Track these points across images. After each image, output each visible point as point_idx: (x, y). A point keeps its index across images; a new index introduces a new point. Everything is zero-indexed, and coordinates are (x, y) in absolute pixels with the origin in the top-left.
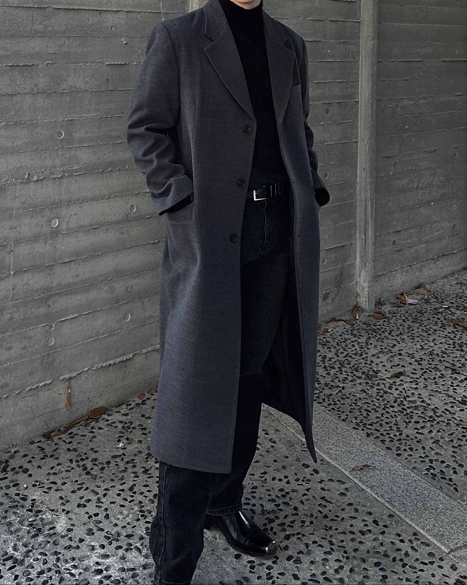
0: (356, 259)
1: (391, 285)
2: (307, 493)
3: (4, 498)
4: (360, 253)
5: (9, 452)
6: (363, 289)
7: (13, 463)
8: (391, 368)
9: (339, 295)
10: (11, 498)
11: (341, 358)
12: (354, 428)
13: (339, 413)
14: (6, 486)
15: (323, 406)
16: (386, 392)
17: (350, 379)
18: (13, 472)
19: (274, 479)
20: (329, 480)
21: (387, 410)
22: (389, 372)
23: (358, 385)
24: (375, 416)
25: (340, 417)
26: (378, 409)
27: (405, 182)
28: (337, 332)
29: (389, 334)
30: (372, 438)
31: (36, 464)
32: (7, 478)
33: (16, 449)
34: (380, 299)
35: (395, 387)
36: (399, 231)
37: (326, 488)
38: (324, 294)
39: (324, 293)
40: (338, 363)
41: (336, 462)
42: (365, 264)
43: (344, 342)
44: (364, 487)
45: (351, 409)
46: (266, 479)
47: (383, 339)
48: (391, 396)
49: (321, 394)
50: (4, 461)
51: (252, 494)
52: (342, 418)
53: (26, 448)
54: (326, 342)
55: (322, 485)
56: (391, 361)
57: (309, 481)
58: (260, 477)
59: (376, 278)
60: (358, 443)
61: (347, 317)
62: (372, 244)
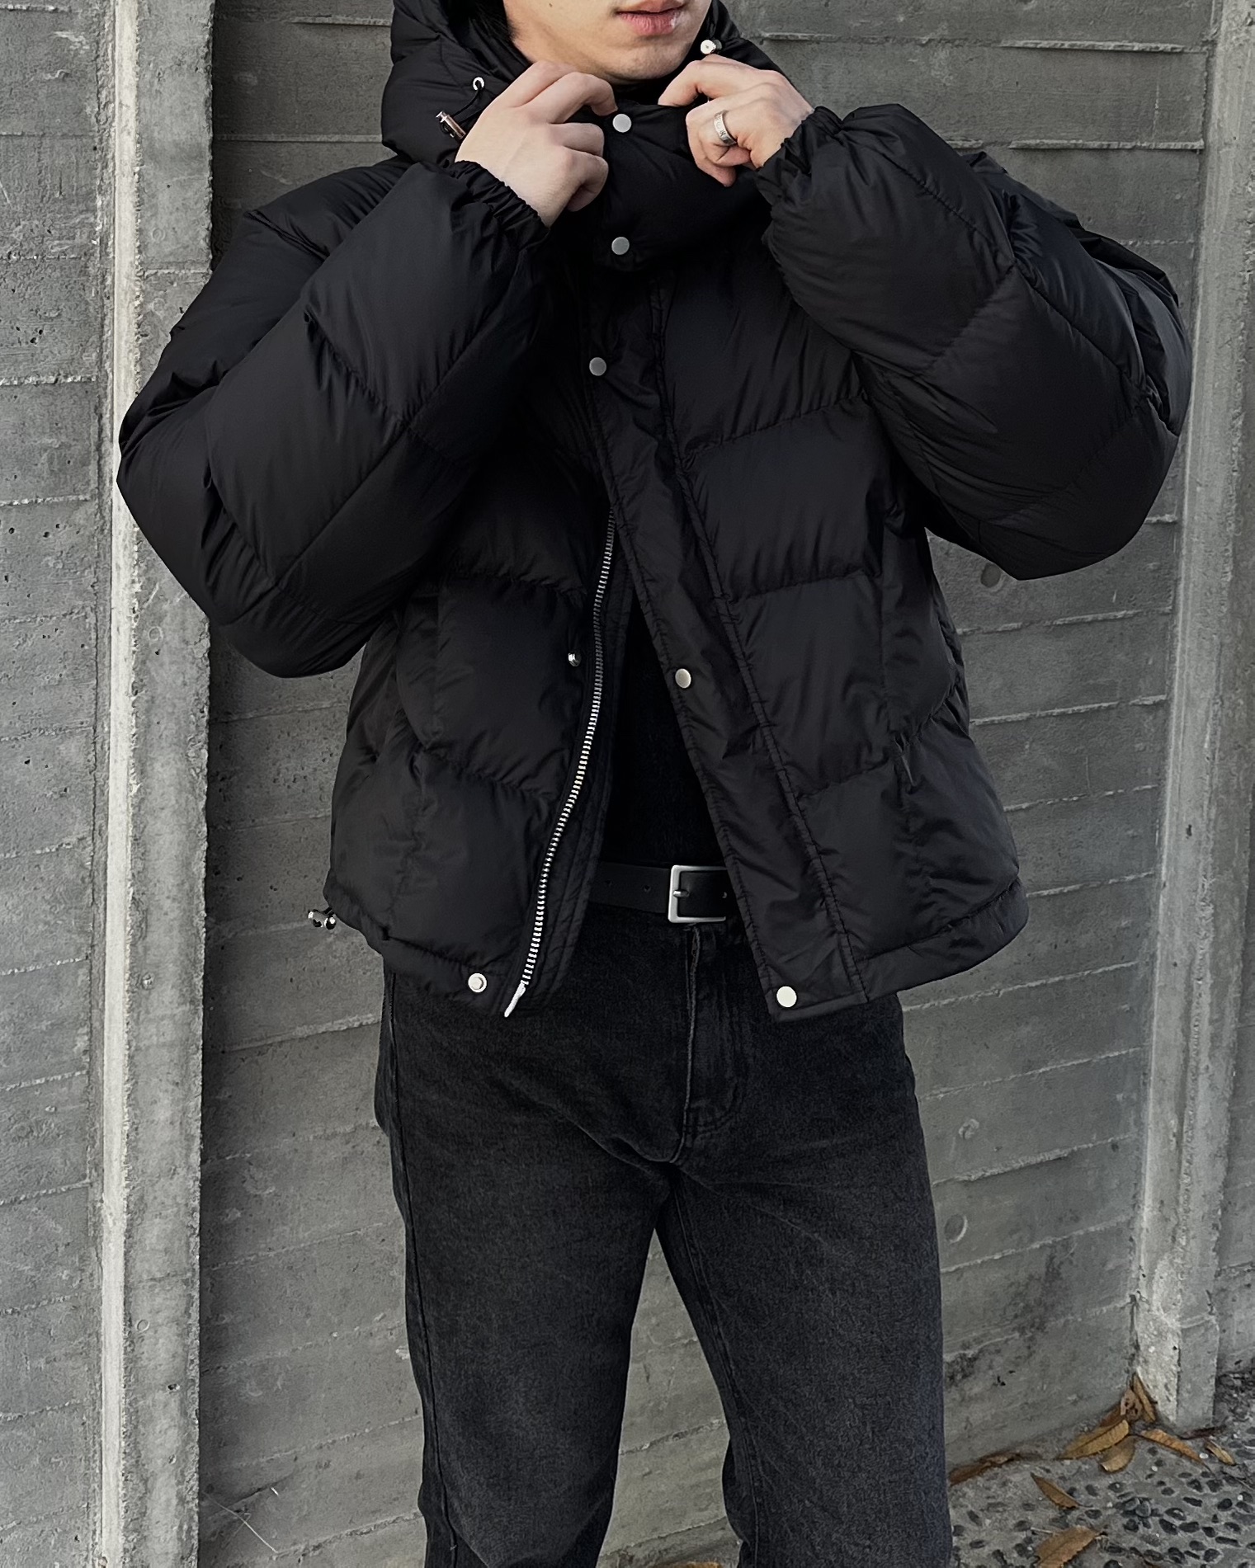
4: (1157, 1185)
42: (1174, 1239)
62: (1215, 1156)
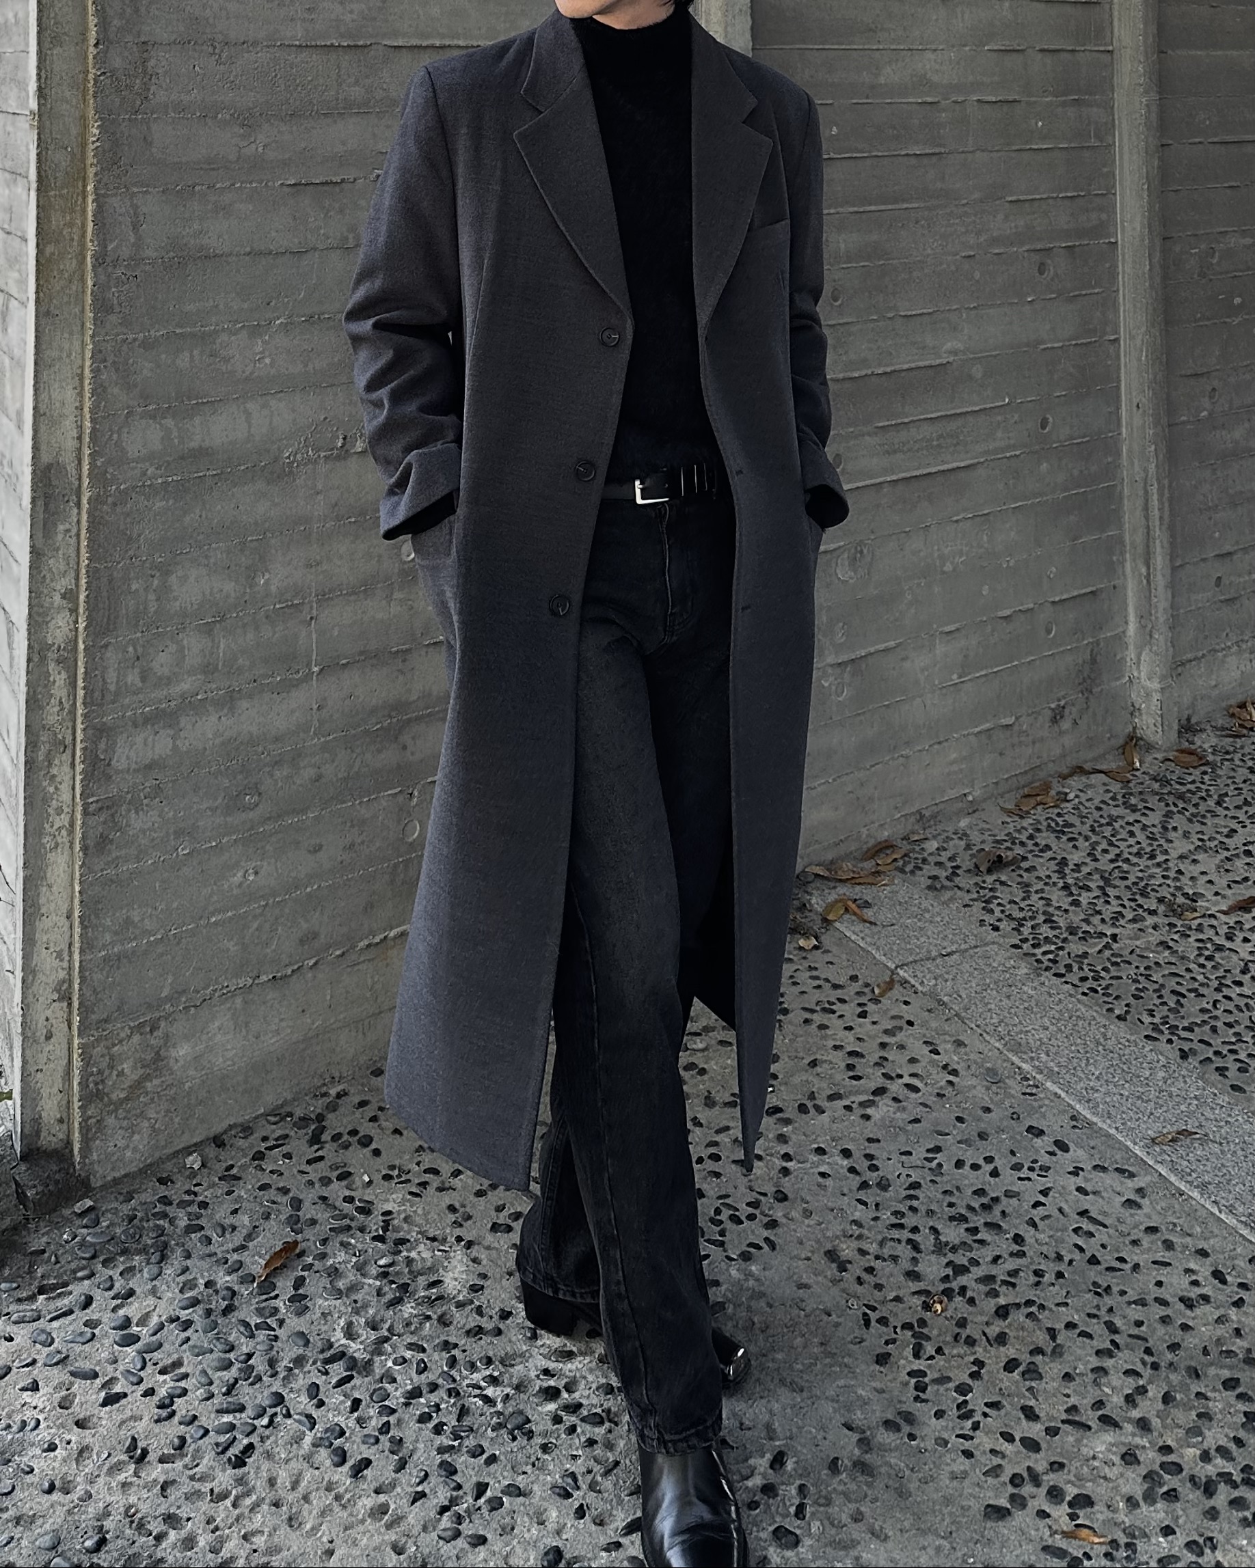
0: (1126, 623)
1: (1213, 683)
2: (1042, 1199)
3: (317, 1207)
4: (1136, 608)
5: (325, 1095)
6: (1148, 695)
7: (337, 1123)
8: (1229, 886)
9: (1091, 710)
10: (335, 1208)
11: (1104, 863)
12: (1147, 1037)
13: (1110, 1000)
14: (321, 1179)
15: (1067, 983)
16: (1219, 948)
17: (1130, 916)
18: (335, 1145)
19: (959, 1164)
20: (1095, 1167)
21: (1226, 991)
22: (1224, 897)
23: (1151, 930)
24: (1198, 1008)
25: (1110, 1010)
26: (1202, 990)
27: (1238, 433)
28: (1088, 800)
29: (1219, 803)
30: (1193, 1061)
31: (389, 1125)
32: (321, 1158)
33: (339, 1088)
34: (1188, 720)
35: (1240, 936)
36: (1230, 554)
37: (1089, 1189)
38: (1053, 710)
39: (1053, 706)
40: (1096, 877)
41: (1108, 1121)
42: (1151, 636)
43: (1108, 824)
44: (1183, 1186)
45: (1137, 989)
46: (940, 1165)
47: (1204, 816)
48: (1235, 957)
49: (1061, 953)
50: (313, 1116)
51: (909, 1203)
52: (1117, 1012)
53: (363, 1085)
54: (1064, 826)
55: (1080, 1181)
56: (1227, 871)
57: (1047, 1169)
58: (926, 1159)
59: (1177, 667)
60: (1161, 1074)
61: (1111, 764)
62: (1166, 587)
